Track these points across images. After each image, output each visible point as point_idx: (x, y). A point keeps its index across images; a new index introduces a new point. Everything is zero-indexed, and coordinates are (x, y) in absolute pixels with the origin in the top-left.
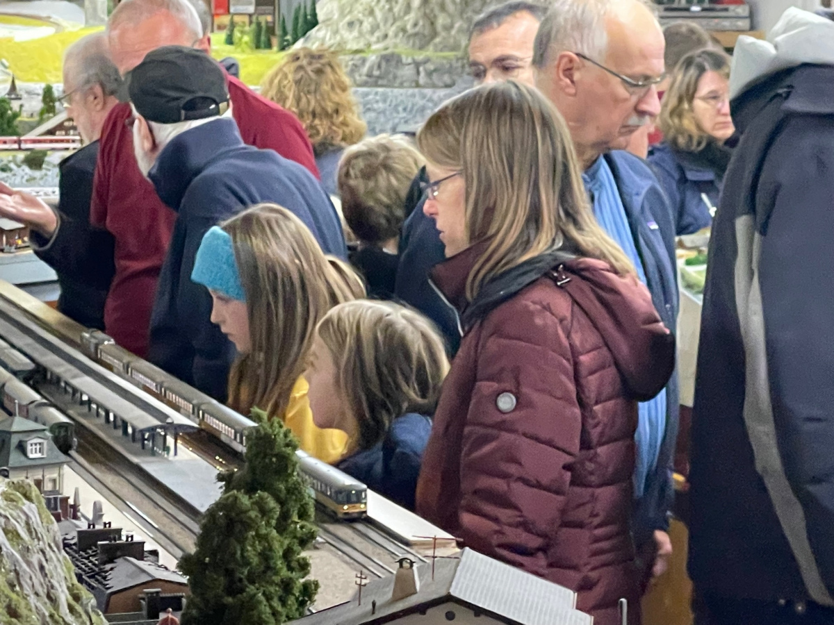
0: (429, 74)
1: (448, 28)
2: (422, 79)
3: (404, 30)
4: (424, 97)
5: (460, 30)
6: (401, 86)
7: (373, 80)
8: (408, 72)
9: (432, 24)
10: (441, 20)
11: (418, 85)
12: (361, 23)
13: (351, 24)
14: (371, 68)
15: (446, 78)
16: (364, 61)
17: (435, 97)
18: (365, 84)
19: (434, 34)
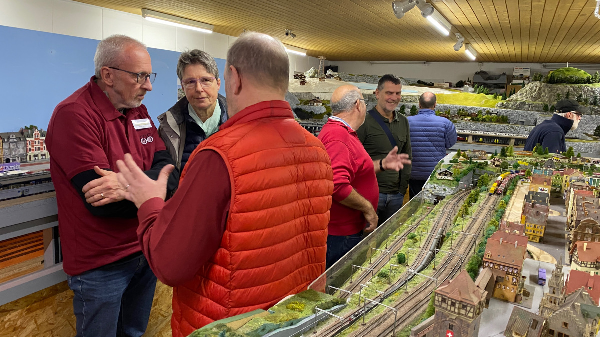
0: (532, 108)
1: (544, 96)
2: (530, 109)
3: (532, 96)
4: (528, 113)
5: (547, 97)
6: (525, 110)
7: (517, 108)
8: (527, 106)
9: (540, 95)
10: (543, 94)
11: (529, 110)
12: (523, 94)
13: (521, 95)
14: (518, 105)
15: (537, 109)
16: (517, 103)
17: (531, 113)
18: (515, 109)
19: (540, 98)
